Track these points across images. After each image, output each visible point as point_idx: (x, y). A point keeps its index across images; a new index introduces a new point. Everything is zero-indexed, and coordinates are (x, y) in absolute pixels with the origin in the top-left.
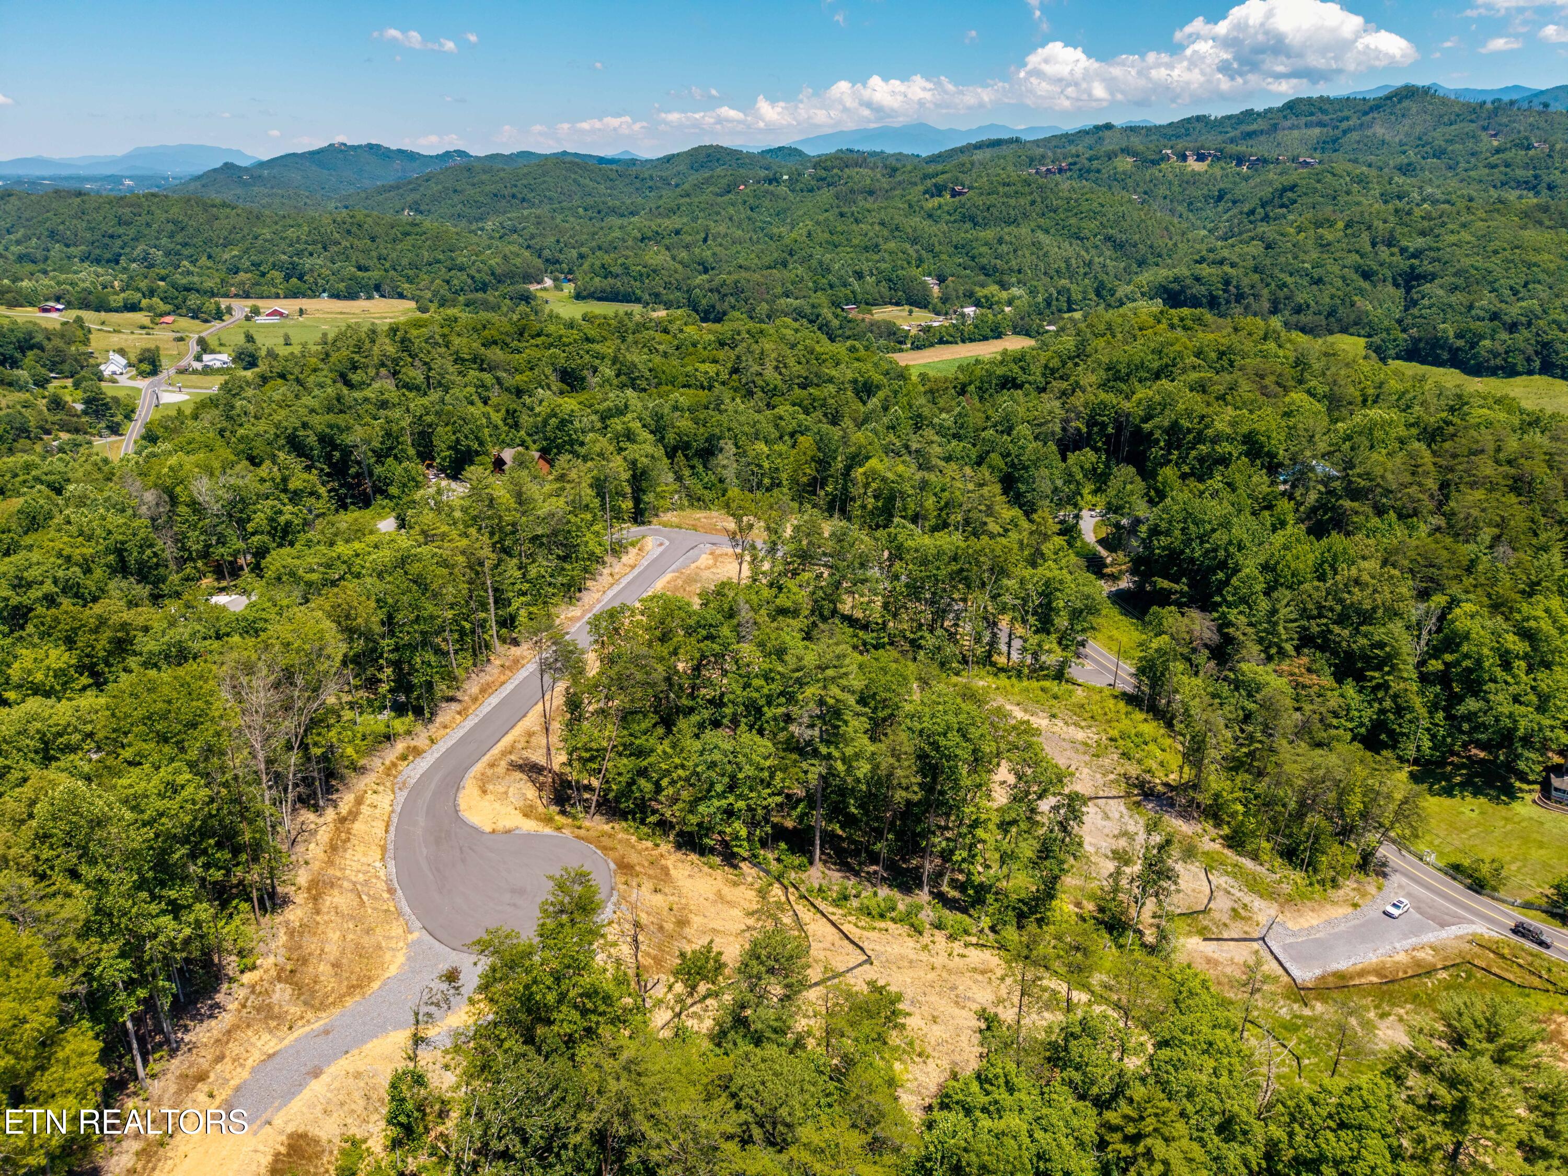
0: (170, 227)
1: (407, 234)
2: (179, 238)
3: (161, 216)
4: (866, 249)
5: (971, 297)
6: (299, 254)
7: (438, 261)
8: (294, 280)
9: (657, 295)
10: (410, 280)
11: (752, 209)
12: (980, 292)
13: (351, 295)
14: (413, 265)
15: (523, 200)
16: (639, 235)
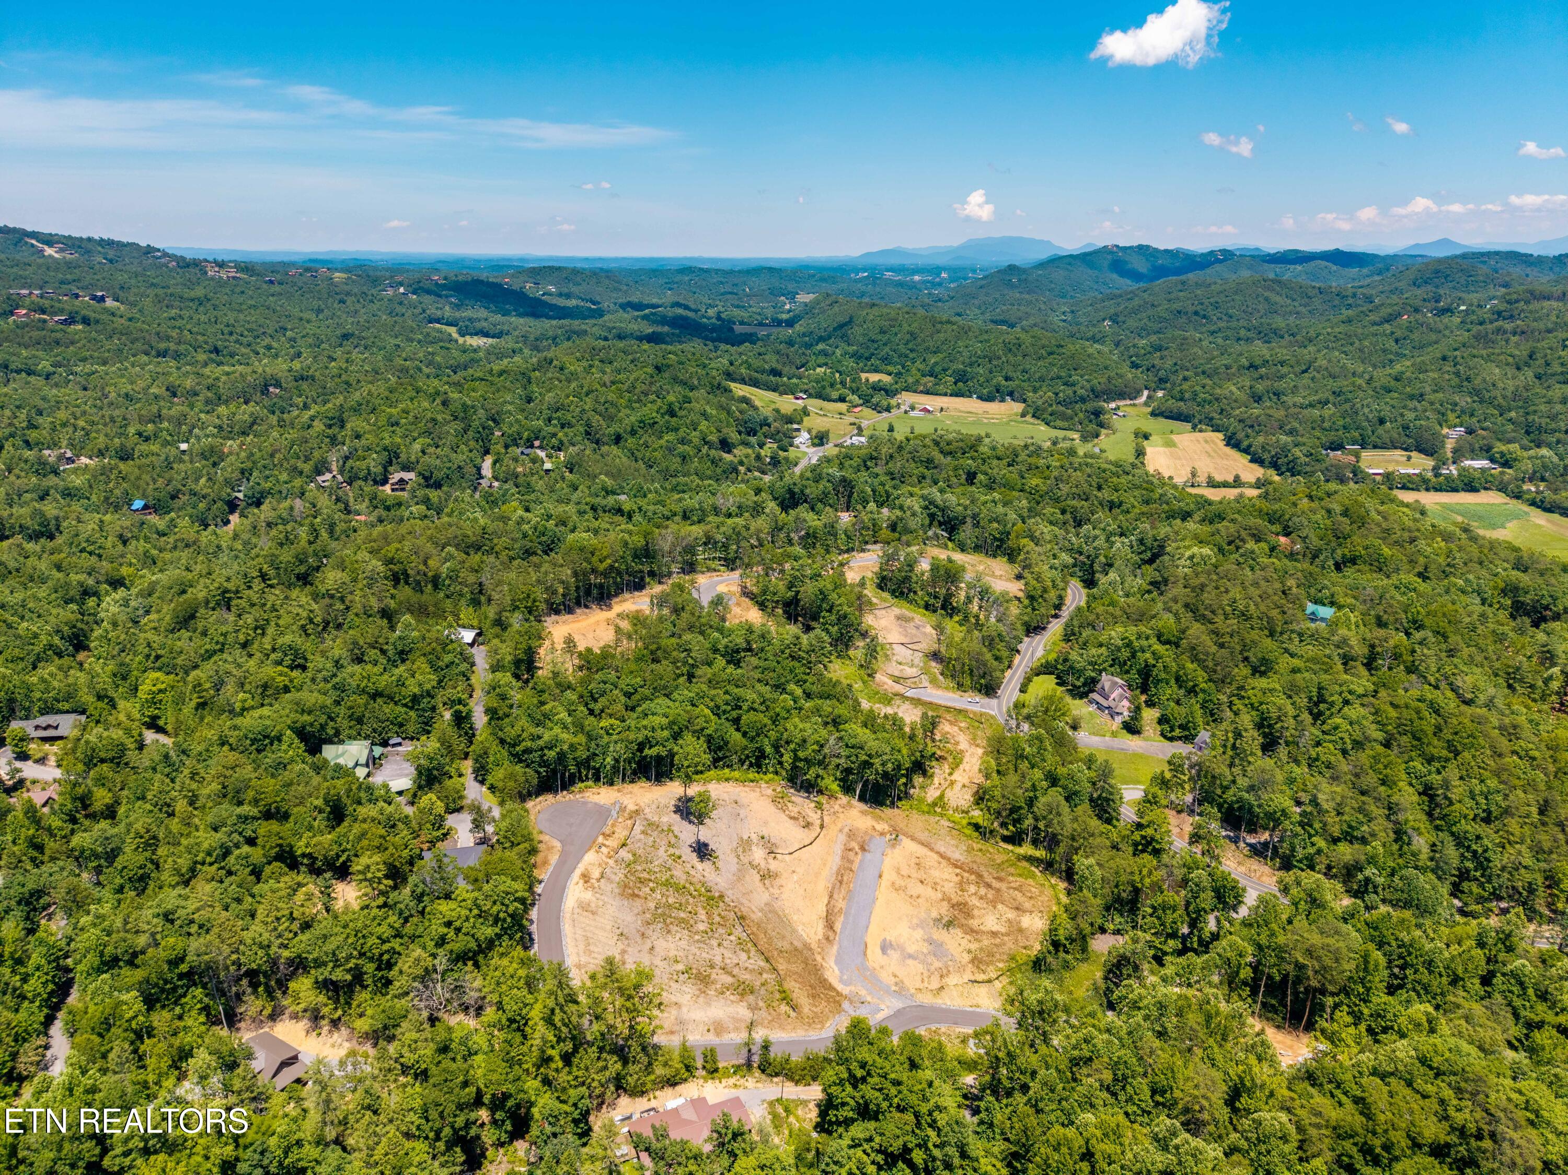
0: (908, 337)
1: (1051, 354)
2: (910, 346)
3: (906, 327)
4: (1412, 397)
5: (1486, 451)
6: (971, 365)
7: (1059, 377)
8: (960, 384)
9: (1211, 419)
10: (1035, 390)
11: (1397, 341)
12: (1500, 447)
13: (989, 399)
14: (1042, 379)
15: (1204, 317)
16: (1247, 364)
